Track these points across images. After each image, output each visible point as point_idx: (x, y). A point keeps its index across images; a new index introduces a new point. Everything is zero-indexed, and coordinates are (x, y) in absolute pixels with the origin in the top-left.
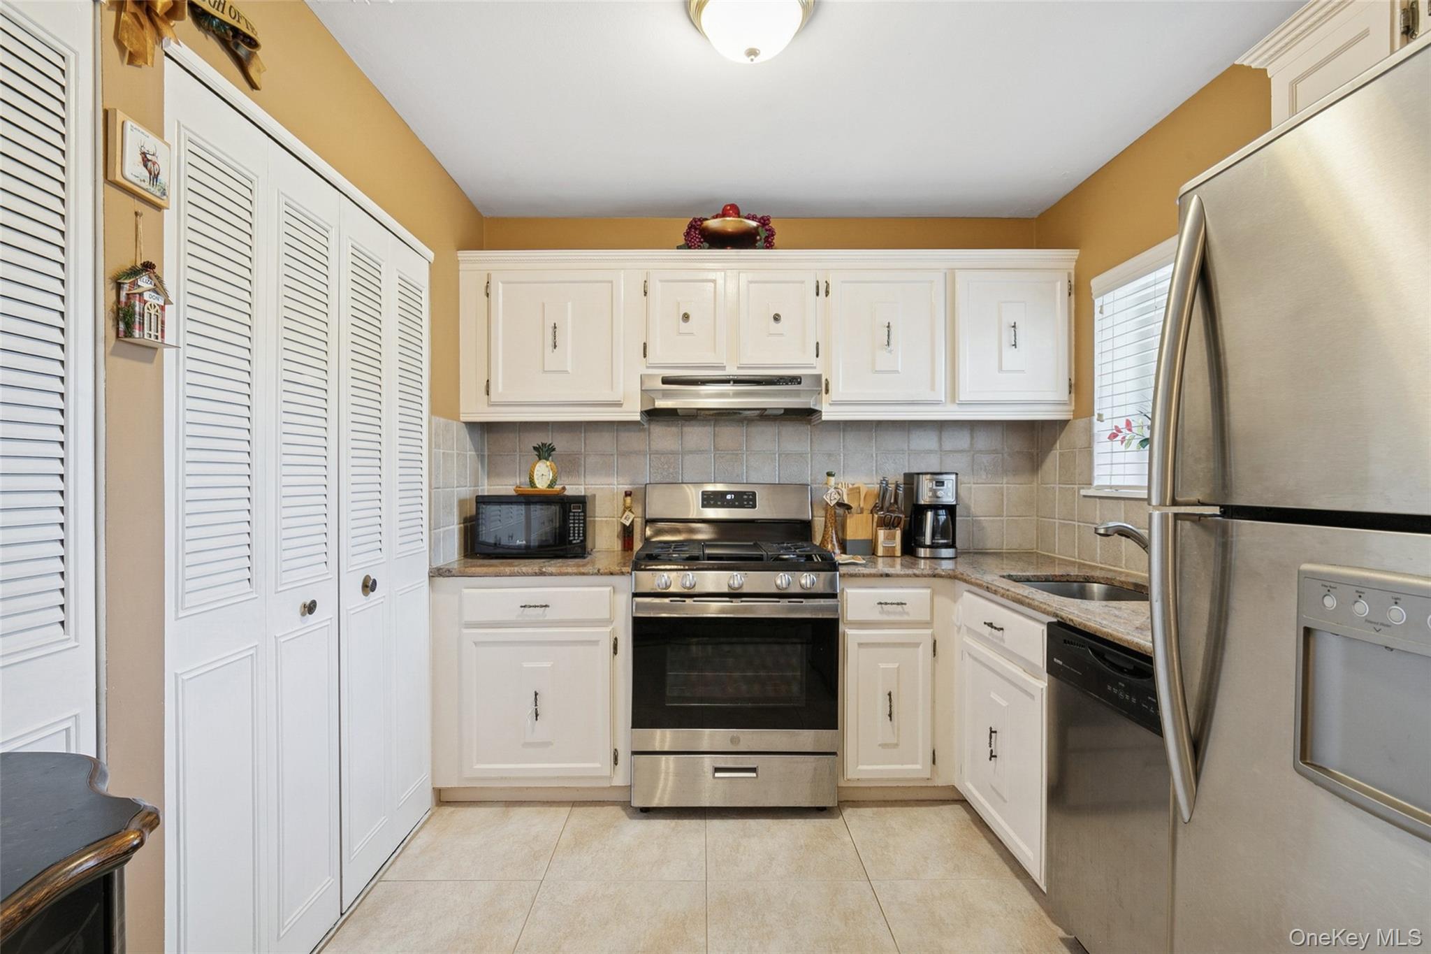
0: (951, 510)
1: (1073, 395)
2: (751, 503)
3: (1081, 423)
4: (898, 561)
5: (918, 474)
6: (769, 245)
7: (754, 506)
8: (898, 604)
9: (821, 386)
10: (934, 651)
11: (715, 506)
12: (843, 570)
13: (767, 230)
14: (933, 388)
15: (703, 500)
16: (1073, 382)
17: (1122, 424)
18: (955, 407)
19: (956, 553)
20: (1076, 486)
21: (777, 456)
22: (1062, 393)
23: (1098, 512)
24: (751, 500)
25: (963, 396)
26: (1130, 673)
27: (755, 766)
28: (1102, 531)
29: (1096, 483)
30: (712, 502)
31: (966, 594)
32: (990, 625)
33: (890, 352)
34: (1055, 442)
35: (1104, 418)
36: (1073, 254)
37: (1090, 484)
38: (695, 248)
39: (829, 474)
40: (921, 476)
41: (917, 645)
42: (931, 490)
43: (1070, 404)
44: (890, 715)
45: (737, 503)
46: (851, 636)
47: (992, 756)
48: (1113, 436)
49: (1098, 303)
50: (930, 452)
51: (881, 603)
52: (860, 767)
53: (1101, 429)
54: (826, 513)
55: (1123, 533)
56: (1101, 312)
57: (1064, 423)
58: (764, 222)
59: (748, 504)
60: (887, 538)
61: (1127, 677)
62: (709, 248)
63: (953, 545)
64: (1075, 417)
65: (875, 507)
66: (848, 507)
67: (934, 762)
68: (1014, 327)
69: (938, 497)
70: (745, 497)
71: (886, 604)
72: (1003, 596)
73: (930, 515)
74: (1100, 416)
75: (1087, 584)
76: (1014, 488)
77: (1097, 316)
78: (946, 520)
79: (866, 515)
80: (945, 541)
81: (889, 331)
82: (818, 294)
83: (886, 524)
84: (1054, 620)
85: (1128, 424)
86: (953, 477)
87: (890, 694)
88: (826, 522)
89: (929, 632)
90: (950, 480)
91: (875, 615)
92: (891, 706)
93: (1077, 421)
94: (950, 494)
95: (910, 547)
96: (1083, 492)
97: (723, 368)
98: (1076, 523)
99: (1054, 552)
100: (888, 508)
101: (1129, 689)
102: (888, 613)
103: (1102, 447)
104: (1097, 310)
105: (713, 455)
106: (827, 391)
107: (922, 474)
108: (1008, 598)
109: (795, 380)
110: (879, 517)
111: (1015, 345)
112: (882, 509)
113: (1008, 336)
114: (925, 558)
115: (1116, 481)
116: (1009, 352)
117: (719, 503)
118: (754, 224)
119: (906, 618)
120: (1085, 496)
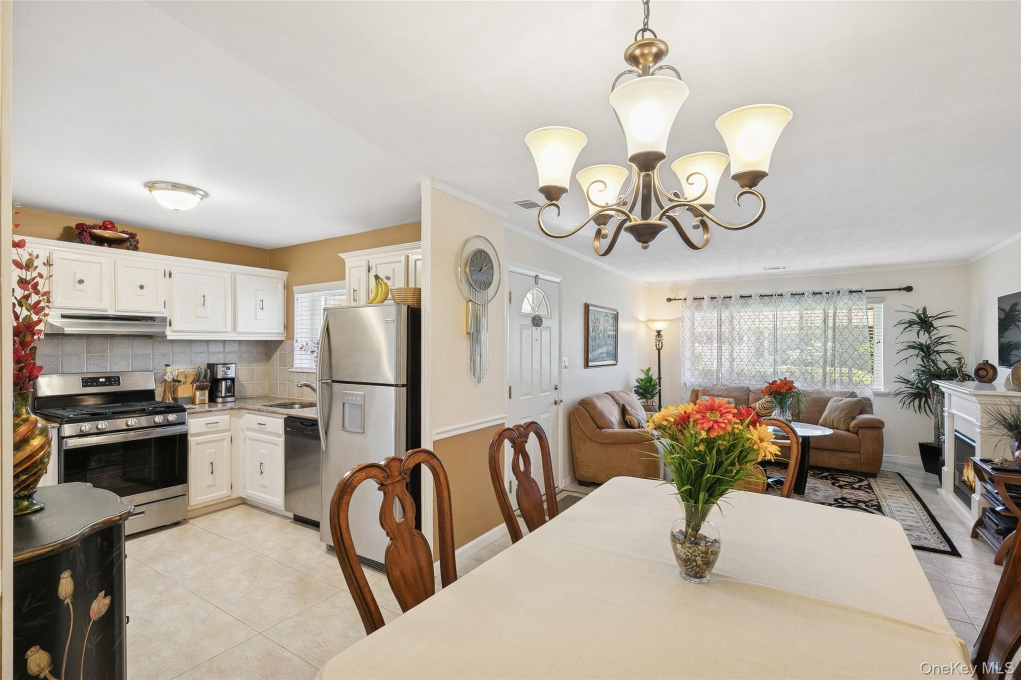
0: (233, 380)
1: (285, 330)
2: (117, 382)
3: (289, 342)
4: (207, 405)
5: (217, 364)
6: (136, 248)
7: (119, 384)
8: (215, 423)
9: (166, 322)
10: (231, 441)
11: (92, 386)
12: (188, 411)
13: (135, 241)
14: (225, 325)
15: (83, 382)
16: (286, 324)
17: (305, 345)
18: (235, 334)
19: (236, 399)
20: (287, 368)
21: (131, 356)
22: (281, 329)
23: (296, 378)
24: (117, 381)
25: (240, 329)
26: (311, 426)
27: (144, 510)
28: (299, 385)
29: (295, 366)
30: (89, 384)
31: (246, 415)
32: (260, 424)
33: (205, 308)
34: (278, 348)
35: (298, 341)
36: (287, 273)
37: (293, 367)
38: (87, 244)
39: (167, 365)
40: (219, 365)
41: (224, 440)
42: (223, 371)
43: (284, 334)
44: (212, 473)
45: (107, 383)
46: (192, 441)
47: (261, 473)
48: (301, 348)
49: (296, 296)
50: (219, 352)
51: (207, 424)
52: (198, 499)
53: (297, 346)
54: (165, 385)
55: (306, 385)
56: (297, 300)
57: (281, 342)
58: (133, 236)
59: (115, 383)
60: (201, 395)
61: (310, 427)
62: (95, 245)
63: (233, 396)
64: (286, 340)
65: (194, 380)
66: (180, 381)
67: (232, 488)
68: (262, 301)
69: (227, 375)
70: (113, 379)
71: (209, 424)
72: (266, 412)
73: (224, 383)
74: (297, 340)
75: (294, 405)
76: (258, 368)
77: (295, 301)
78: (230, 385)
79: (189, 385)
80: (230, 394)
81: (204, 299)
82: (165, 277)
83: (200, 388)
84: (286, 416)
85: (307, 344)
86: (234, 365)
87: (212, 463)
88: (165, 390)
89: (228, 433)
90: (233, 367)
91: (205, 430)
92: (212, 468)
93: (288, 341)
94: (233, 373)
95: (212, 399)
96: (290, 370)
97: (106, 311)
98: (287, 382)
99: (277, 395)
100: (202, 381)
101: (311, 431)
102: (210, 428)
103: (297, 352)
104: (295, 299)
105: (85, 356)
106: (170, 325)
107: (220, 364)
108: (268, 412)
109: (151, 319)
110: (197, 386)
111: (262, 309)
112: (198, 381)
113: (259, 304)
114: (220, 403)
115: (303, 366)
116: (260, 312)
117: (95, 384)
118: (126, 236)
119: (218, 429)
120: (291, 372)
